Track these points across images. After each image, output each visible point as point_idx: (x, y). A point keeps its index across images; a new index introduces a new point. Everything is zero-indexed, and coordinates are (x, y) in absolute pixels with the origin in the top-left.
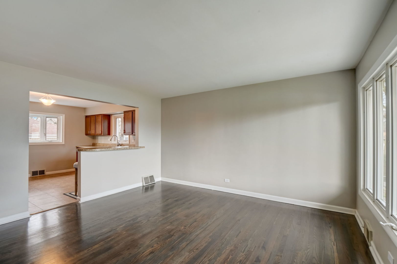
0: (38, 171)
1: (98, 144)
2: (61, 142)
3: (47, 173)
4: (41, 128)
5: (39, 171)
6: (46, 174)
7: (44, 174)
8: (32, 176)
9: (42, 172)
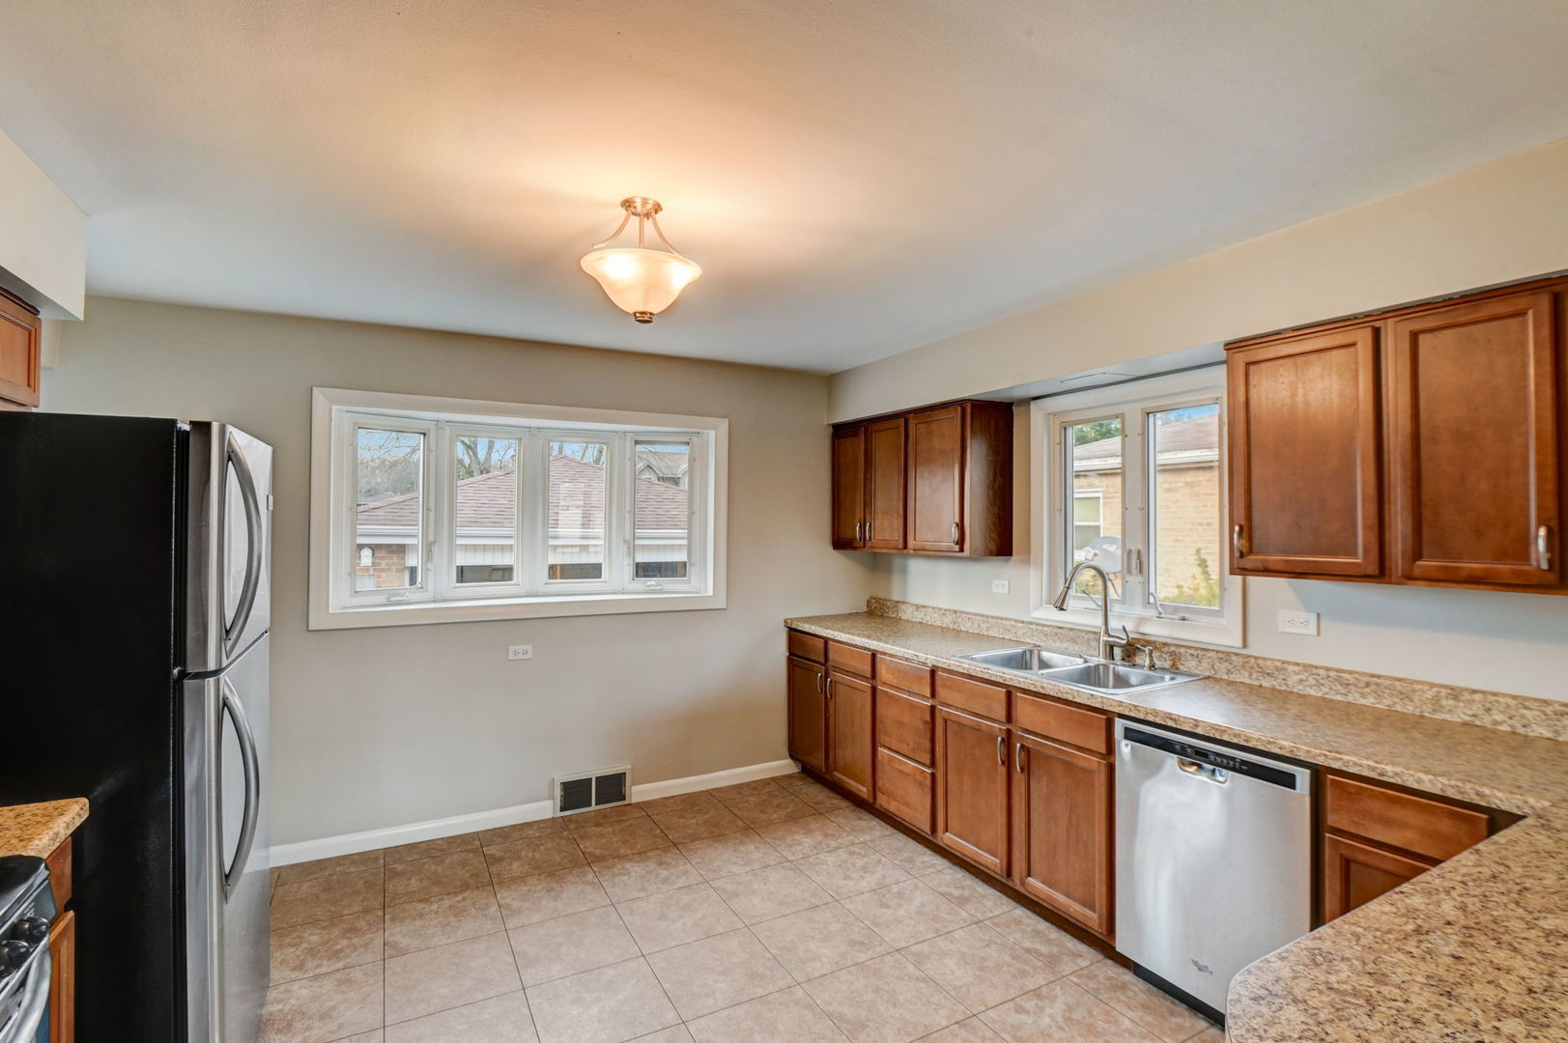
0: (591, 779)
1: (910, 609)
2: (710, 593)
3: (638, 792)
4: (610, 509)
5: (597, 778)
6: (634, 800)
7: (624, 798)
8: (562, 810)
9: (612, 787)
